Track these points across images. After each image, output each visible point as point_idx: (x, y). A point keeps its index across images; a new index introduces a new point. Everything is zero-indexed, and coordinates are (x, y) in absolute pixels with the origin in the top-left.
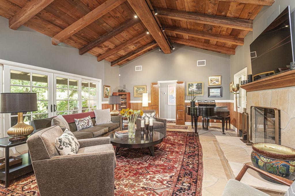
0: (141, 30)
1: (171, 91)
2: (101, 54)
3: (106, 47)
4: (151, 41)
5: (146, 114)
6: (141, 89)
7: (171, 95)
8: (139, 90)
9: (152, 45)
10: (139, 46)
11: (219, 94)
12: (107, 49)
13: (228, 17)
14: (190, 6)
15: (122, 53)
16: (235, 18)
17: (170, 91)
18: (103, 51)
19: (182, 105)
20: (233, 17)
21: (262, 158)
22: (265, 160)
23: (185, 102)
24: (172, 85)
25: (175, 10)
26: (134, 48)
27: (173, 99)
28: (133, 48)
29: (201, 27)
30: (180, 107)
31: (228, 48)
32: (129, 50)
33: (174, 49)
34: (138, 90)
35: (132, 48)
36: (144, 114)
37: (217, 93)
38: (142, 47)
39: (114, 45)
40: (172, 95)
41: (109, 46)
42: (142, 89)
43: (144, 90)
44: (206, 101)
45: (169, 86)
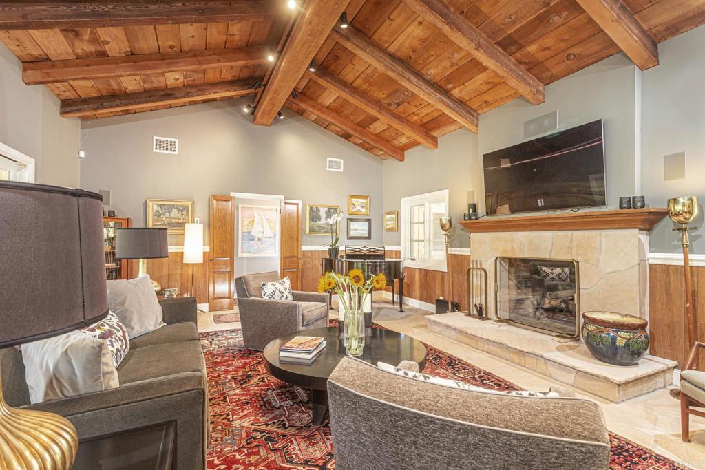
0: (240, 40)
1: (246, 222)
2: (48, 59)
3: (94, 40)
4: (233, 78)
5: (274, 285)
6: (175, 210)
7: (245, 230)
8: (167, 214)
9: (235, 90)
10: (194, 80)
11: (365, 234)
12: (92, 48)
13: (452, 95)
14: (407, 45)
15: (131, 82)
16: (459, 100)
17: (243, 221)
18: (70, 50)
19: (295, 257)
20: (457, 99)
21: (622, 334)
22: (627, 335)
23: (302, 250)
24: (250, 206)
25: (367, 36)
26: (178, 81)
27: (253, 242)
28: (177, 79)
29: (384, 92)
30: (292, 262)
31: (394, 146)
32: (159, 82)
33: (282, 117)
34: (164, 214)
35: (173, 78)
36: (269, 284)
37: (363, 230)
38: (201, 85)
39: (129, 50)
40: (250, 232)
41: (108, 43)
42: (179, 210)
43: (184, 213)
44: (365, 246)
45: (242, 208)
